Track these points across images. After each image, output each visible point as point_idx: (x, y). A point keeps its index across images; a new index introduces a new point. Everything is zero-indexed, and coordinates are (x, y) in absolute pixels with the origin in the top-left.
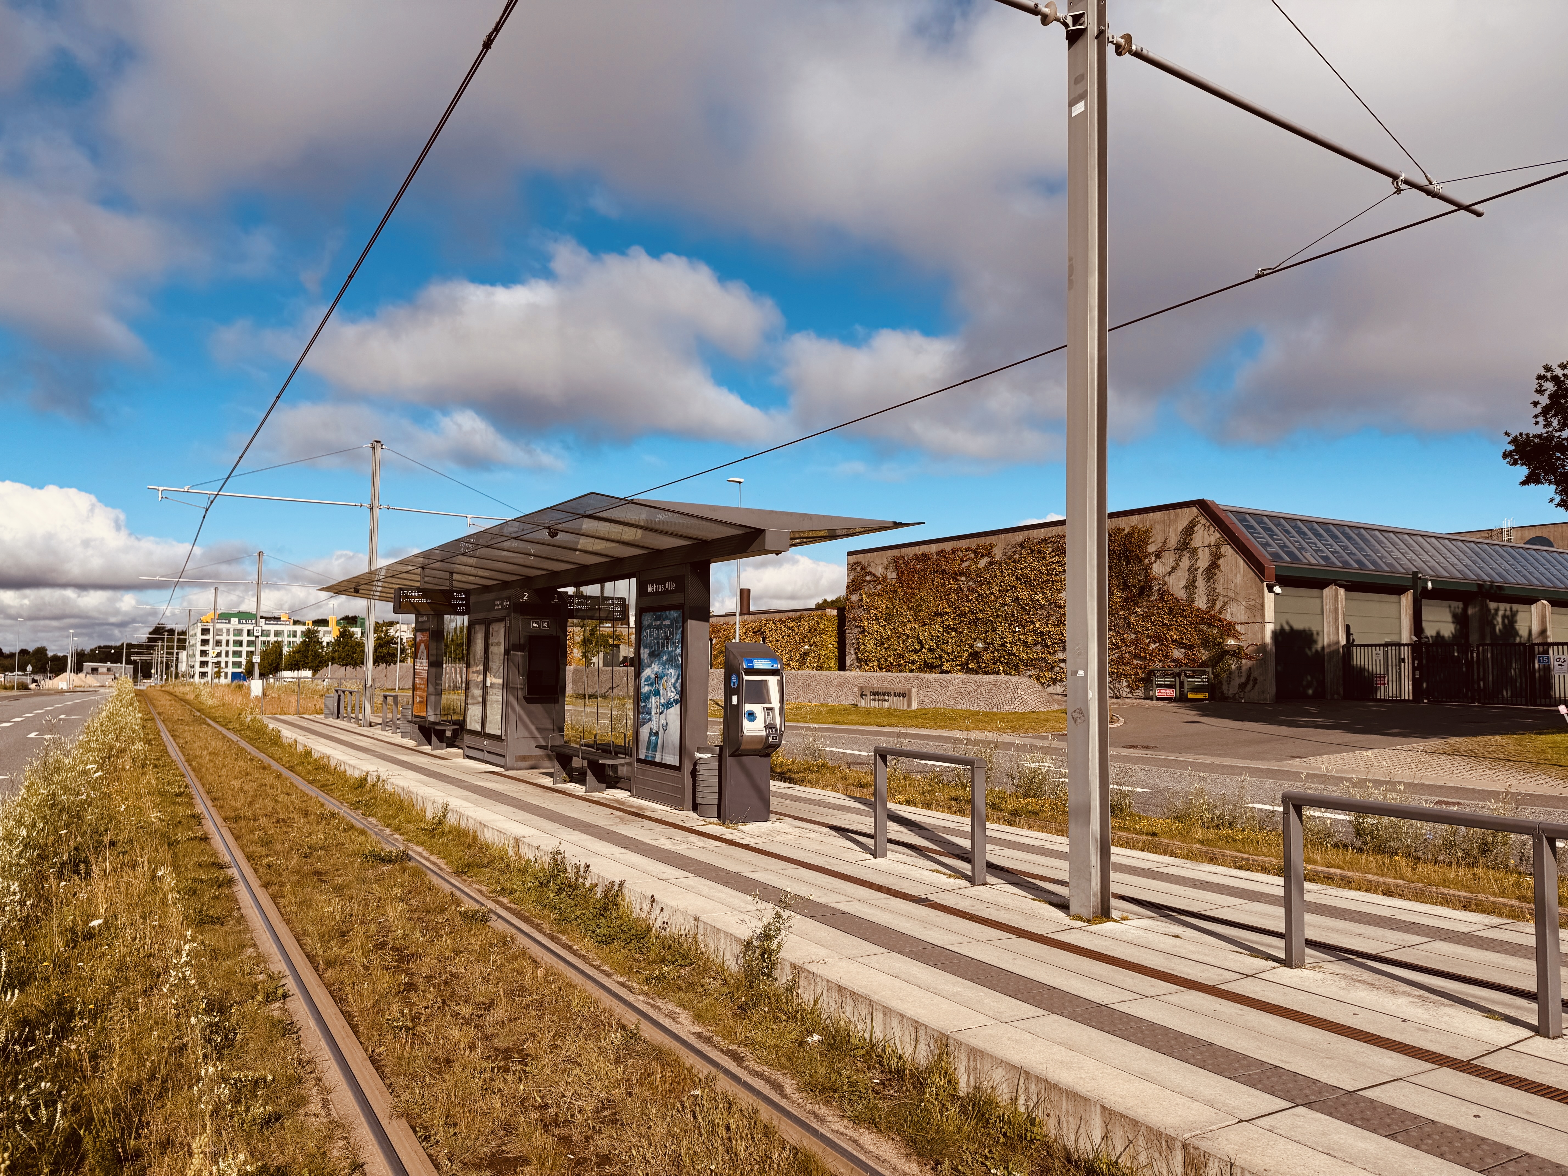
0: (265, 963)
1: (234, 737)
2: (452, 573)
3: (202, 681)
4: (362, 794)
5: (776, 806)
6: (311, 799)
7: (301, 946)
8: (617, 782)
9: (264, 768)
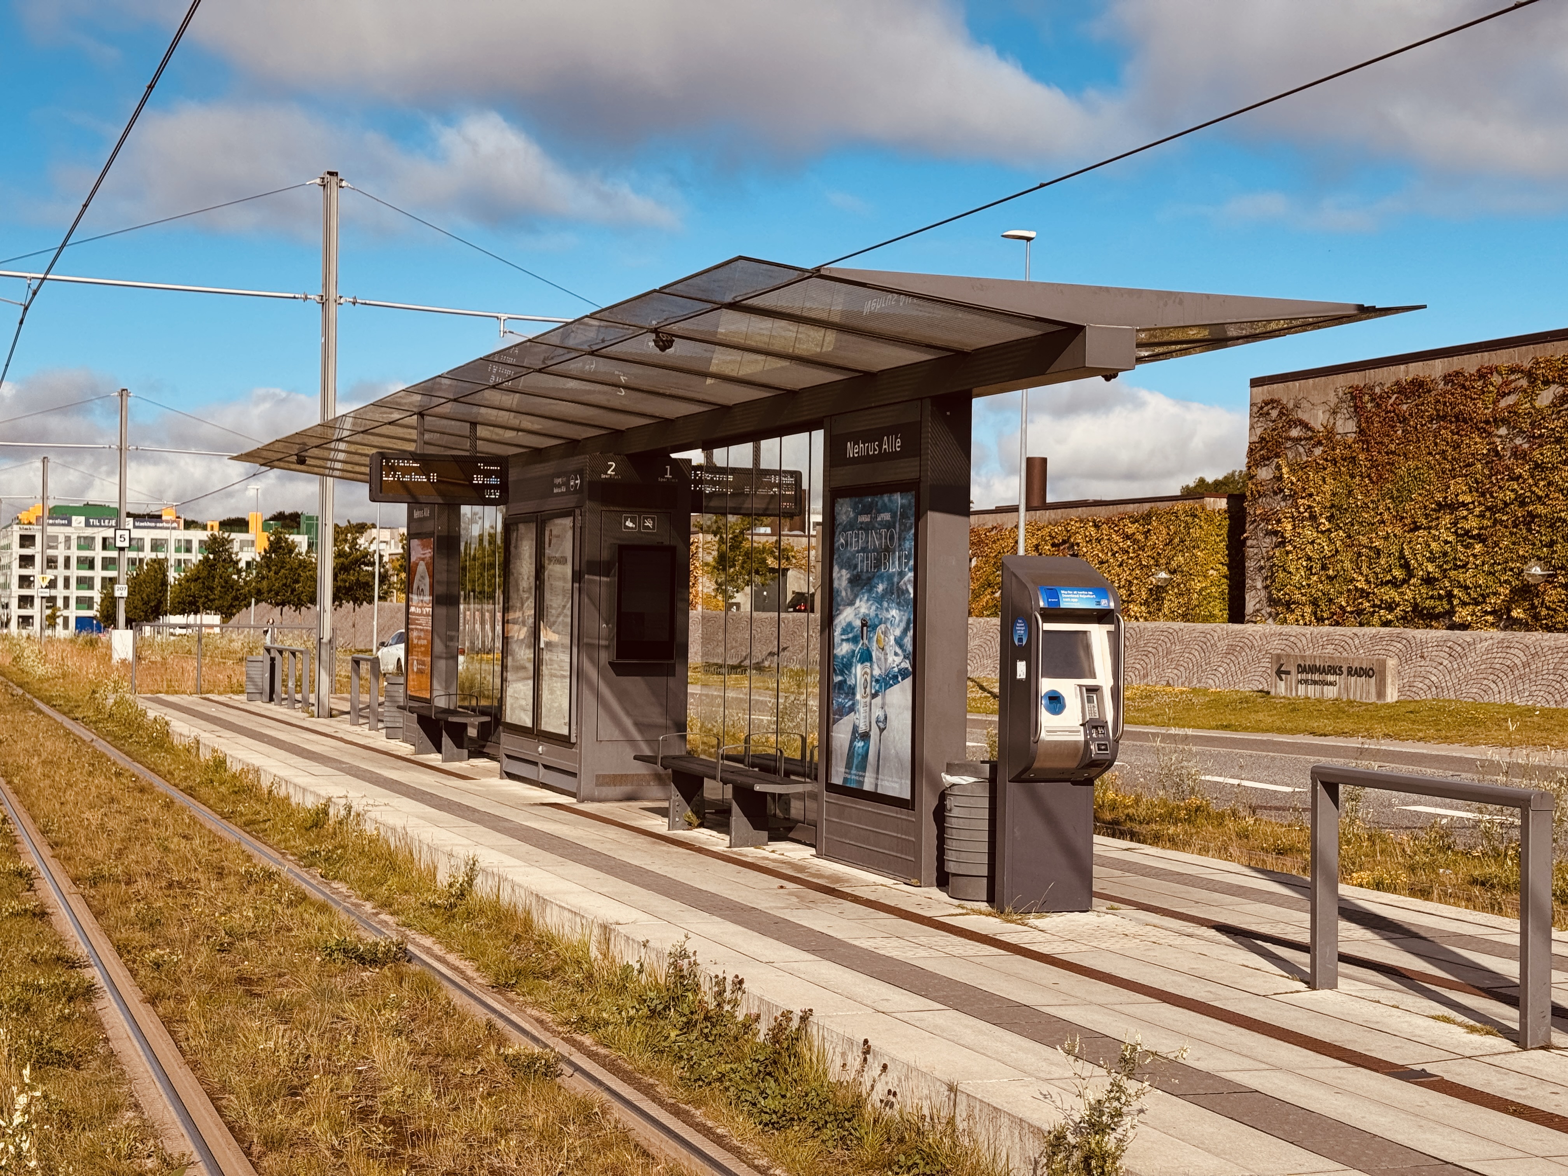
0: (156, 1138)
1: (87, 735)
2: (474, 424)
3: (24, 633)
4: (319, 839)
5: (1105, 884)
6: (228, 846)
7: (218, 1109)
8: (790, 829)
9: (142, 790)
